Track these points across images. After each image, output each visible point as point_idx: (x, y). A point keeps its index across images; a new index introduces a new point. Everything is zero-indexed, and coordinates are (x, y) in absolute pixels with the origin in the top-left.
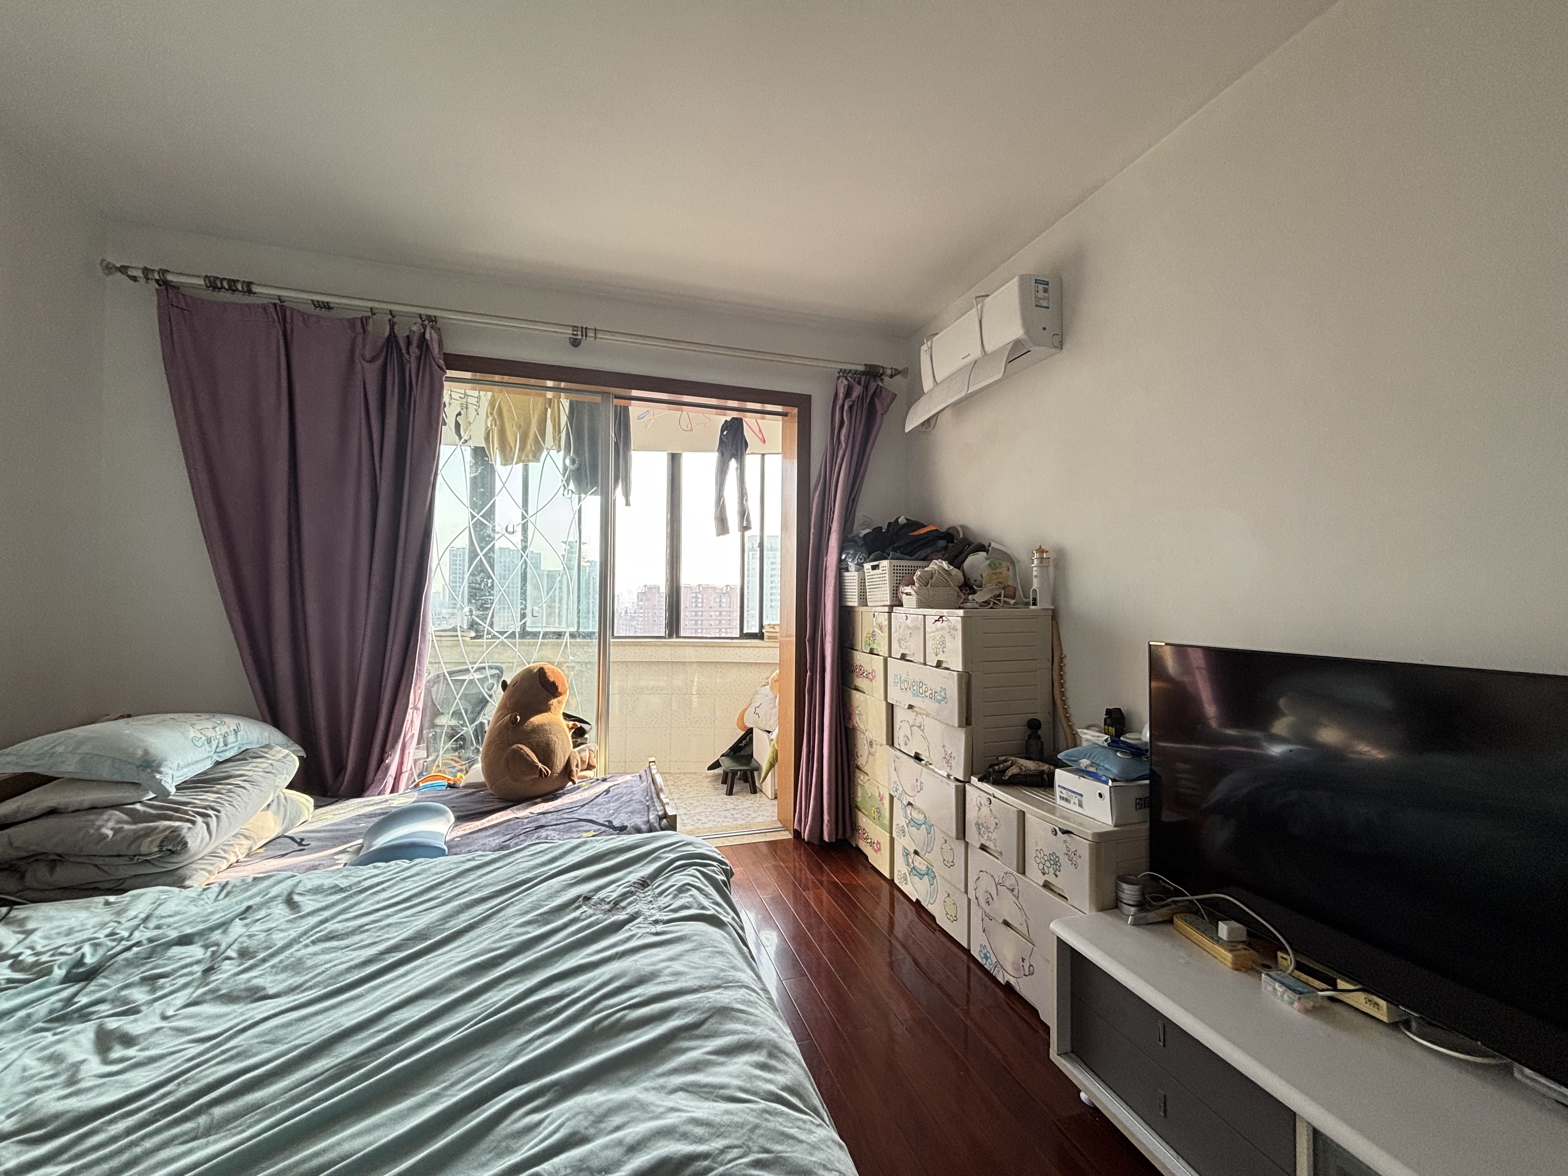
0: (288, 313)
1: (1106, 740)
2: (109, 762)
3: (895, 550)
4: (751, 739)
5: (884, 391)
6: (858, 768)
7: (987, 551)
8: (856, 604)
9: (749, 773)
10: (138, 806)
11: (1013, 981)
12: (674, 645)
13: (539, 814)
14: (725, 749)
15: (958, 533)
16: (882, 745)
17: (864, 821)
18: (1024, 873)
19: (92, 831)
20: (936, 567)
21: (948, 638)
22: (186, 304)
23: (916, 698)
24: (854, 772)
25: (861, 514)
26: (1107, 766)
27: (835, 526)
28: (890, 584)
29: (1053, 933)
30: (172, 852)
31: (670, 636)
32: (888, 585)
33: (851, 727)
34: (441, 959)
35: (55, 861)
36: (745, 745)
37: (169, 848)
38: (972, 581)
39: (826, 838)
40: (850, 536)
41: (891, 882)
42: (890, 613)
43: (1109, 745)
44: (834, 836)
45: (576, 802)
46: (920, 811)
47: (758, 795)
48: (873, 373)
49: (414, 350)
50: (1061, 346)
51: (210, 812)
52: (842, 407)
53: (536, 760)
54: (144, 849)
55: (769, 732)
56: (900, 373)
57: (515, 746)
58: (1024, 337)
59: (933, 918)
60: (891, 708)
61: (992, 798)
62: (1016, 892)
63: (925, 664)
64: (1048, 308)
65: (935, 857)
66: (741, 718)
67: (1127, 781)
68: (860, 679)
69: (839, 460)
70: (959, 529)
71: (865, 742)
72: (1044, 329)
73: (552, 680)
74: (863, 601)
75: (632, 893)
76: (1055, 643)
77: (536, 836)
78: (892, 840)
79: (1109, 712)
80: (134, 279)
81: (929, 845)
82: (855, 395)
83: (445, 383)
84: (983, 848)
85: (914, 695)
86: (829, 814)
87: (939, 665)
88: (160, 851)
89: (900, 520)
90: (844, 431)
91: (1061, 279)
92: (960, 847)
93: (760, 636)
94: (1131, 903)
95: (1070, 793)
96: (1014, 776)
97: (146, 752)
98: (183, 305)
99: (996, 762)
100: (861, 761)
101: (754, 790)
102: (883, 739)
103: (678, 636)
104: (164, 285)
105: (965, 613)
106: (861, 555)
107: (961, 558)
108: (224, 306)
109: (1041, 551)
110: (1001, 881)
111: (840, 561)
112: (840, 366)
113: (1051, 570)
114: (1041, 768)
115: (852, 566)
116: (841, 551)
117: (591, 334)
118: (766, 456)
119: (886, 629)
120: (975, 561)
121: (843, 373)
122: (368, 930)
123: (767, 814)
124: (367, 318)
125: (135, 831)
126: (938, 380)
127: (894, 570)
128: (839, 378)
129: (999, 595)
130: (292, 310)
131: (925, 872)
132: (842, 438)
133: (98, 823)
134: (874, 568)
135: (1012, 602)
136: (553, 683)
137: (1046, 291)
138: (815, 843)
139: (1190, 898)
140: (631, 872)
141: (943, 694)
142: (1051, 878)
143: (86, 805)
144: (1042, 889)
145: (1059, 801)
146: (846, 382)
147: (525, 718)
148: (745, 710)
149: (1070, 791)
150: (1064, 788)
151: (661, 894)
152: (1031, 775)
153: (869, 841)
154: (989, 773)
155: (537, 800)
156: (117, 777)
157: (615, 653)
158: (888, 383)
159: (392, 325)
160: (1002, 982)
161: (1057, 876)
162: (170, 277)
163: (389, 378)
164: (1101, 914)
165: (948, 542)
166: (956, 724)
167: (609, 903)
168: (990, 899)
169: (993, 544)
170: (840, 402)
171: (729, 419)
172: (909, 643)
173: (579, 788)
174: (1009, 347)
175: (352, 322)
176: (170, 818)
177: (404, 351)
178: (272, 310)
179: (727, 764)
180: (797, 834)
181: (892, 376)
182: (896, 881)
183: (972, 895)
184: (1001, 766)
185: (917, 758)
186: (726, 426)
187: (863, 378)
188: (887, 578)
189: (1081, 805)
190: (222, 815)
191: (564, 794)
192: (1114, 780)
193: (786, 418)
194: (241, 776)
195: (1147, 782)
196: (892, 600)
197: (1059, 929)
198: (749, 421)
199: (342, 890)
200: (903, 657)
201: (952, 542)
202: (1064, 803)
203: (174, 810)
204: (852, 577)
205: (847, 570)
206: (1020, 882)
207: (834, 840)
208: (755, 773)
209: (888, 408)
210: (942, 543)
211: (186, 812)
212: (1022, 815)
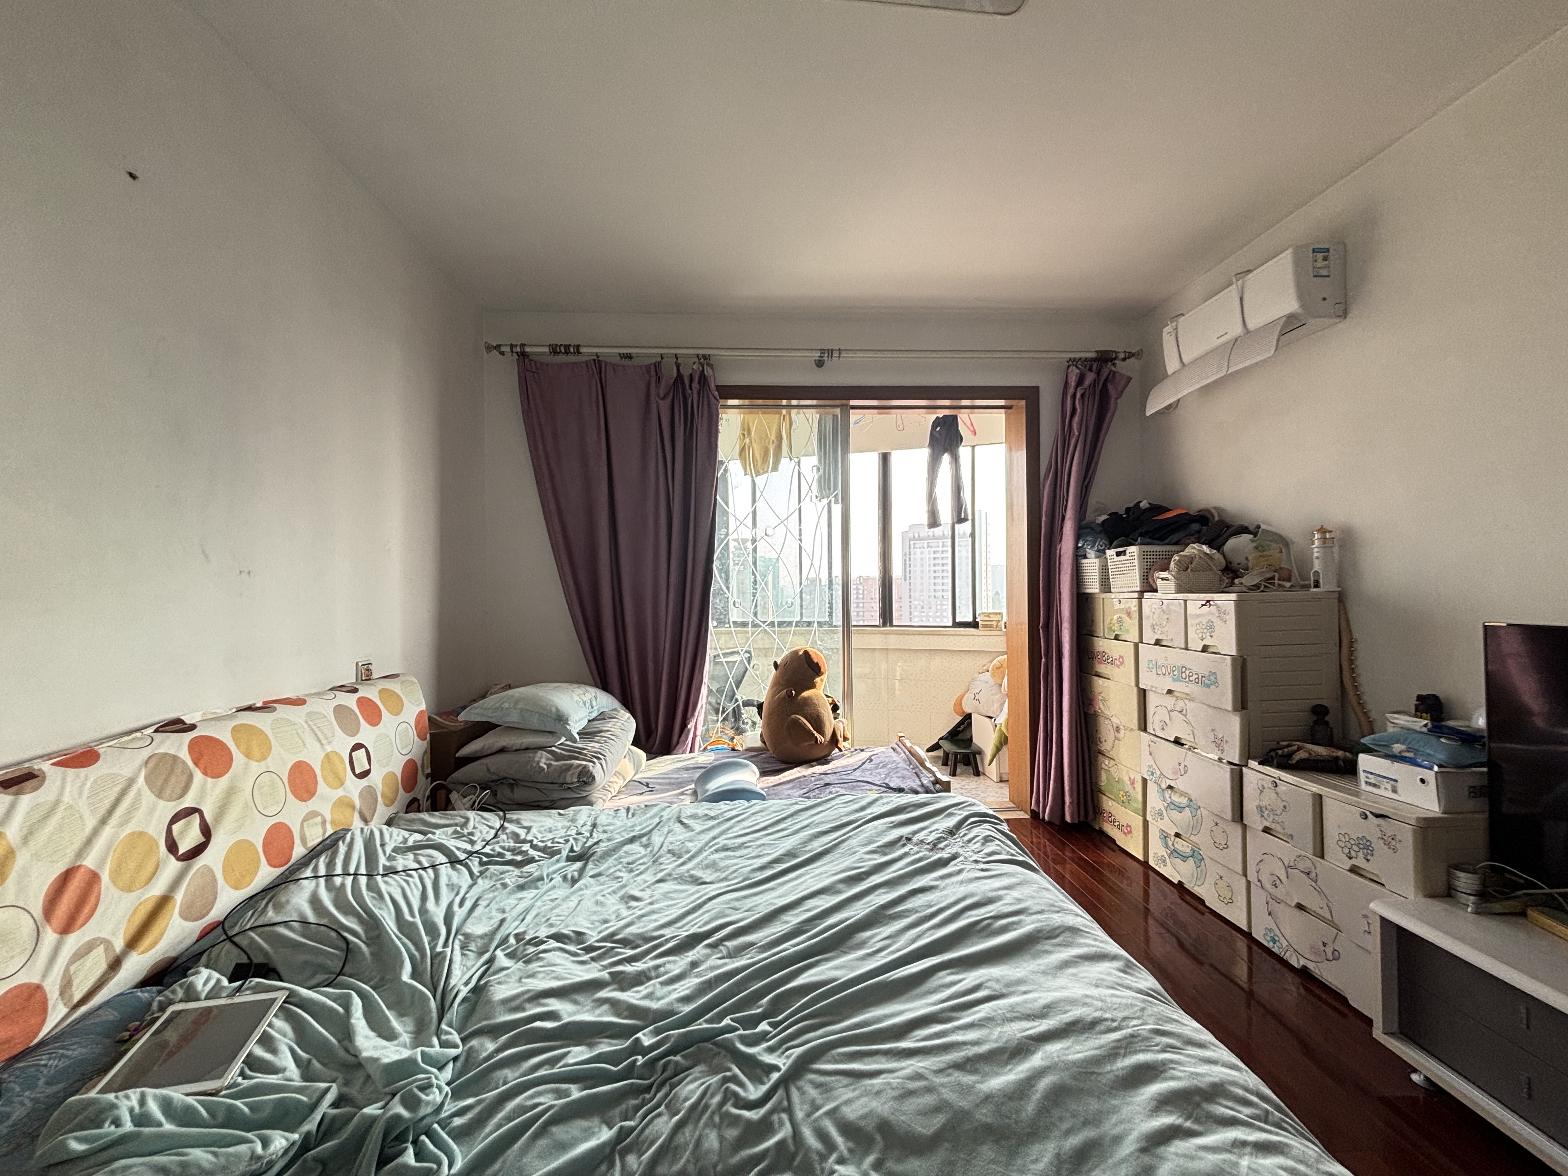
0: (603, 364)
1: (1426, 725)
2: (537, 715)
3: (1141, 535)
4: (970, 724)
5: (1117, 375)
6: (1101, 752)
7: (1255, 534)
8: (1097, 591)
9: (971, 756)
10: (554, 749)
11: (1311, 966)
12: (890, 632)
13: (821, 774)
14: (944, 733)
15: (1213, 516)
16: (1132, 730)
17: (1109, 804)
18: (1322, 857)
19: (534, 765)
20: (1195, 551)
21: (1217, 623)
22: (536, 368)
23: (1179, 683)
24: (1097, 757)
25: (1093, 500)
26: (1428, 751)
27: (1070, 514)
28: (1140, 571)
29: (1375, 913)
30: (586, 783)
31: (884, 625)
32: (1137, 571)
33: (1092, 712)
34: (818, 871)
35: (514, 783)
36: (963, 730)
37: (585, 779)
38: (1235, 564)
39: (1068, 819)
40: (1083, 523)
41: (1145, 864)
42: (1140, 598)
43: (1429, 730)
44: (1076, 816)
45: (846, 766)
46: (1183, 794)
47: (982, 777)
48: (1105, 358)
49: (695, 385)
50: (1344, 314)
51: (602, 757)
52: (1074, 396)
53: (812, 729)
54: (568, 780)
55: (991, 718)
56: (1133, 355)
57: (794, 716)
58: (1300, 311)
59: (1202, 902)
60: (1143, 694)
61: (1277, 781)
62: (1313, 875)
63: (1187, 649)
64: (1328, 276)
65: (1203, 839)
66: (959, 703)
67: (1457, 767)
68: (1103, 666)
69: (1071, 448)
70: (1213, 511)
71: (1110, 727)
72: (1324, 299)
73: (816, 661)
74: (1106, 586)
75: (945, 839)
76: (1343, 624)
77: (828, 791)
78: (1146, 824)
79: (1420, 698)
80: (503, 353)
81: (1196, 827)
82: (1087, 382)
83: (720, 411)
84: (1267, 830)
85: (1174, 680)
86: (1071, 796)
87: (1205, 649)
88: (578, 781)
89: (1141, 505)
90: (1076, 419)
91: (1345, 245)
92: (1237, 830)
93: (974, 625)
94: (1469, 892)
95: (1380, 779)
96: (1301, 761)
97: (557, 710)
98: (534, 370)
99: (1278, 747)
100: (1105, 746)
101: (977, 773)
102: (1134, 722)
103: (891, 625)
104: (523, 355)
105: (1238, 597)
106: (1100, 543)
107: (1220, 541)
108: (561, 366)
109: (1323, 531)
110: (1292, 864)
111: (1077, 548)
112: (1072, 356)
113: (1336, 550)
114: (1334, 754)
115: (1091, 553)
116: (1078, 538)
117: (836, 354)
118: (976, 448)
119: (1136, 615)
120: (1237, 544)
121: (1072, 362)
122: (749, 847)
123: (997, 795)
124: (660, 363)
125: (561, 767)
126: (1186, 360)
127: (1143, 556)
128: (1068, 367)
129: (1273, 578)
130: (606, 363)
131: (1191, 854)
132: (1075, 425)
133: (536, 759)
134: (1118, 554)
135: (1288, 585)
136: (817, 664)
137: (1325, 259)
138: (1057, 823)
139: (1548, 891)
140: (934, 823)
141: (1212, 678)
142: (1360, 862)
143: (524, 747)
144: (1349, 873)
145: (1363, 786)
146: (1077, 371)
147: (798, 693)
148: (962, 696)
149: (1380, 776)
150: (1372, 773)
151: (970, 841)
152: (1322, 761)
153: (1116, 824)
154: (1272, 757)
155: (814, 763)
156: (542, 728)
157: (857, 641)
158: (1122, 367)
159: (678, 366)
160: (1296, 966)
161: (1368, 860)
162: (527, 349)
163: (676, 410)
164: (1430, 901)
165: (1203, 525)
166: (1230, 708)
167: (928, 844)
168: (1278, 882)
169: (1263, 527)
170: (1071, 391)
171: (941, 416)
172: (1166, 629)
173: (843, 756)
174: (1282, 322)
175: (648, 367)
176: (577, 759)
177: (687, 387)
178: (593, 364)
179: (947, 746)
180: (1035, 814)
181: (1124, 359)
182: (1152, 863)
183: (1252, 876)
184: (1286, 750)
185: (1177, 742)
186: (937, 423)
187: (1095, 366)
188: (1136, 564)
189: (1394, 791)
190: (607, 758)
191: (832, 760)
192: (1440, 766)
193: (1010, 411)
194: (608, 731)
195: (1485, 769)
196: (1142, 586)
197: (1379, 908)
198: (963, 417)
199: (712, 818)
200: (1158, 643)
201: (1207, 525)
202: (1370, 789)
203: (577, 754)
204: (1091, 565)
205: (1085, 557)
206: (1318, 865)
207: (1076, 821)
208: (977, 756)
209: (1122, 392)
210: (1195, 527)
211: (586, 755)
212: (1318, 800)
